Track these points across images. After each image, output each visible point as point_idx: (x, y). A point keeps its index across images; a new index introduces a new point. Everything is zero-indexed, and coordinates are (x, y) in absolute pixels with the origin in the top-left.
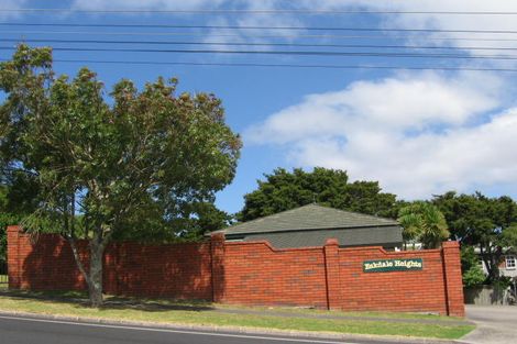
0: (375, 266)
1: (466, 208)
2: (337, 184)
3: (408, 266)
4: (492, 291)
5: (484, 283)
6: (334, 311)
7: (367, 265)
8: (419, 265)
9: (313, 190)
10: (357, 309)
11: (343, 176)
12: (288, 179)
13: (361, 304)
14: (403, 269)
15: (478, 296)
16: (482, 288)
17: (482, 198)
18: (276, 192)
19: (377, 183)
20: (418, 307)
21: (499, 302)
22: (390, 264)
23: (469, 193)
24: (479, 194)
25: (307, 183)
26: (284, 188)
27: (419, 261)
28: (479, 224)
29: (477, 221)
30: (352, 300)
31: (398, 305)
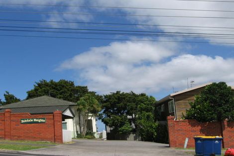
0: (26, 121)
1: (124, 98)
2: (68, 87)
3: (39, 121)
4: (134, 135)
5: (131, 131)
6: (7, 140)
7: (22, 121)
8: (44, 121)
9: (57, 89)
10: (17, 139)
11: (72, 84)
12: (46, 85)
13: (19, 138)
14: (37, 122)
15: (128, 137)
16: (130, 134)
17: (134, 94)
18: (40, 90)
19: (86, 87)
20: (42, 139)
21: (138, 140)
22: (32, 120)
23: (125, 92)
24: (132, 92)
25: (54, 86)
26: (43, 89)
27: (44, 119)
28: (129, 105)
29: (128, 104)
30: (15, 136)
31: (34, 138)
